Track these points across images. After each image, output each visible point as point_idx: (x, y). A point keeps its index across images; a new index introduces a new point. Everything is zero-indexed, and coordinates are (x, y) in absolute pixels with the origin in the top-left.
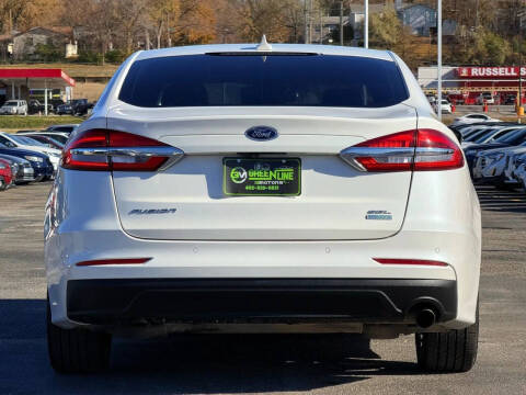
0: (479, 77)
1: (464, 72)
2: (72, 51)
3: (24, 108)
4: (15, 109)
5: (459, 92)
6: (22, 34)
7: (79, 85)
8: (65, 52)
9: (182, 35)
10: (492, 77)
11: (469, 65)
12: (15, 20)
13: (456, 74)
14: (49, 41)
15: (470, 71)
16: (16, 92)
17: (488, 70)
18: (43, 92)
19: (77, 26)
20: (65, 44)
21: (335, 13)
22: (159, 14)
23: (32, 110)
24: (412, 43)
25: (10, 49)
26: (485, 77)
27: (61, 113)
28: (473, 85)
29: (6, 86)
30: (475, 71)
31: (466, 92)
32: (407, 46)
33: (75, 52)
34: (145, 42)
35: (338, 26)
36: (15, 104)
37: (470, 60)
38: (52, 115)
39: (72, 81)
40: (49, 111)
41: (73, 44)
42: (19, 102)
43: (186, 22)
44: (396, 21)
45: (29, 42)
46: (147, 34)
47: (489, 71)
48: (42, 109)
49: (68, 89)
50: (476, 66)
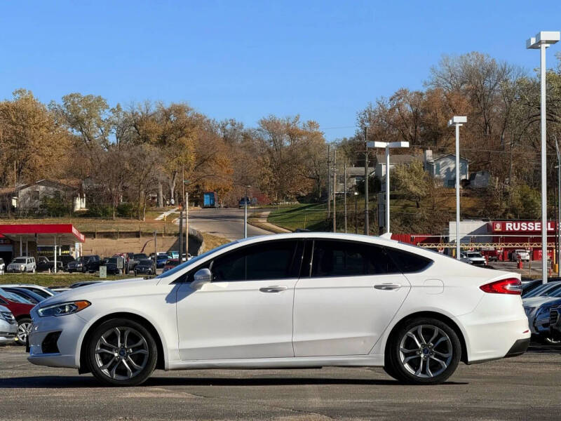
0: (514, 232)
1: (498, 227)
2: (80, 205)
3: (32, 266)
4: (23, 266)
5: (492, 248)
6: (27, 186)
7: (89, 240)
8: (74, 205)
9: (197, 186)
10: (527, 232)
11: (503, 219)
12: (19, 172)
13: (489, 229)
14: (57, 194)
15: (503, 226)
16: (24, 248)
17: (524, 224)
18: (52, 249)
19: (85, 178)
20: (74, 197)
21: (360, 163)
22: (173, 165)
23: (41, 267)
24: (443, 195)
25: (14, 203)
26: (521, 232)
27: (71, 271)
28: (506, 240)
29: (12, 242)
30: (509, 226)
31: (500, 247)
32: (437, 199)
33: (84, 205)
34: (158, 195)
35: (364, 177)
36: (23, 261)
37: (504, 214)
38: (61, 272)
39: (82, 237)
40: (59, 268)
41: (82, 197)
42: (27, 258)
43: (201, 174)
44: (424, 173)
45: (35, 195)
46: (160, 186)
47: (524, 226)
48: (52, 266)
49: (77, 245)
50: (510, 220)
